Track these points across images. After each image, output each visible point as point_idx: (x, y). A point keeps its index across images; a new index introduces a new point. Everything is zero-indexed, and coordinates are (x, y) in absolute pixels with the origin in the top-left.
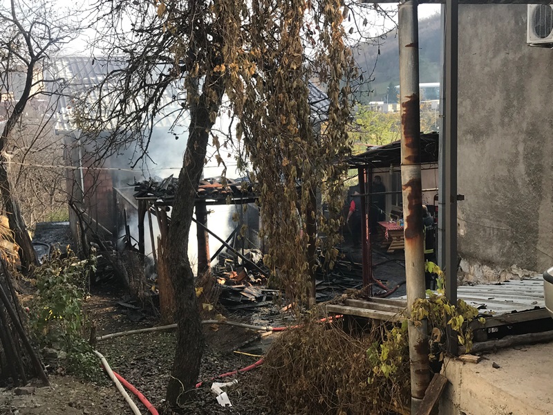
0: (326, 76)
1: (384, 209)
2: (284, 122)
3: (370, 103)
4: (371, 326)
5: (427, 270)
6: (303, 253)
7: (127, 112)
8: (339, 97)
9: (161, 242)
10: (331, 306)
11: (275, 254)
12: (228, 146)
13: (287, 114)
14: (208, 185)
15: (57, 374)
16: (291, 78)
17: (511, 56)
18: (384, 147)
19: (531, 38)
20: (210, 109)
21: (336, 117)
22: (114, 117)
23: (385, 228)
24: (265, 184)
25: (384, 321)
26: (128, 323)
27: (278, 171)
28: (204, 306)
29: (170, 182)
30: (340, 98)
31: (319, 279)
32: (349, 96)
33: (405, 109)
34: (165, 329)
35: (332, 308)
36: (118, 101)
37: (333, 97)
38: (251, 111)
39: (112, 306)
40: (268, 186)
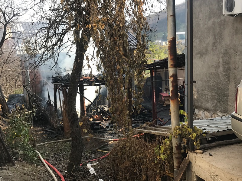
0: (135, 29)
1: (162, 87)
2: (117, 50)
3: (156, 41)
4: (156, 138)
5: (180, 113)
6: (126, 107)
7: (48, 46)
8: (141, 38)
9: (64, 103)
10: (138, 129)
11: (114, 107)
12: (93, 60)
13: (119, 46)
14: (85, 77)
15: (19, 161)
16: (120, 30)
17: (216, 20)
18: (161, 60)
19: (225, 12)
20: (84, 44)
21: (140, 47)
22: (42, 48)
23: (162, 96)
24: (109, 77)
25: (162, 136)
26: (50, 138)
27: (115, 71)
28: (83, 130)
29: (67, 77)
30: (142, 39)
31: (133, 118)
32: (146, 38)
33: (170, 43)
34: (66, 141)
36: (44, 41)
37: (138, 38)
38: (103, 45)
39: (43, 131)
40: (111, 78)
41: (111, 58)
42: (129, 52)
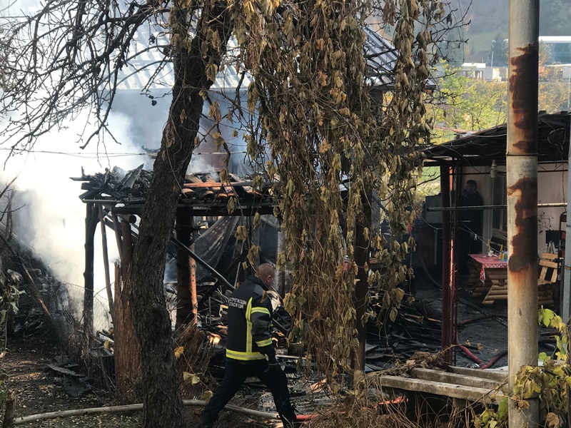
0: (393, 14)
1: (480, 233)
2: (325, 84)
3: (465, 65)
4: (450, 410)
5: (542, 323)
6: (347, 293)
7: (78, 62)
8: (413, 47)
9: (120, 272)
10: (388, 377)
11: (302, 294)
12: (235, 118)
13: (329, 71)
14: (198, 183)
16: (337, 14)
18: (483, 134)
20: (207, 60)
21: (406, 79)
22: (57, 68)
23: (480, 265)
24: (290, 181)
25: (471, 402)
26: (63, 398)
27: (312, 161)
28: (186, 375)
29: (137, 177)
30: (415, 50)
32: (429, 47)
33: (515, 68)
34: (124, 411)
35: (389, 381)
36: (64, 43)
37: (403, 47)
38: (273, 63)
39: (39, 370)
40: (297, 184)
41: (301, 112)
42: (367, 95)
